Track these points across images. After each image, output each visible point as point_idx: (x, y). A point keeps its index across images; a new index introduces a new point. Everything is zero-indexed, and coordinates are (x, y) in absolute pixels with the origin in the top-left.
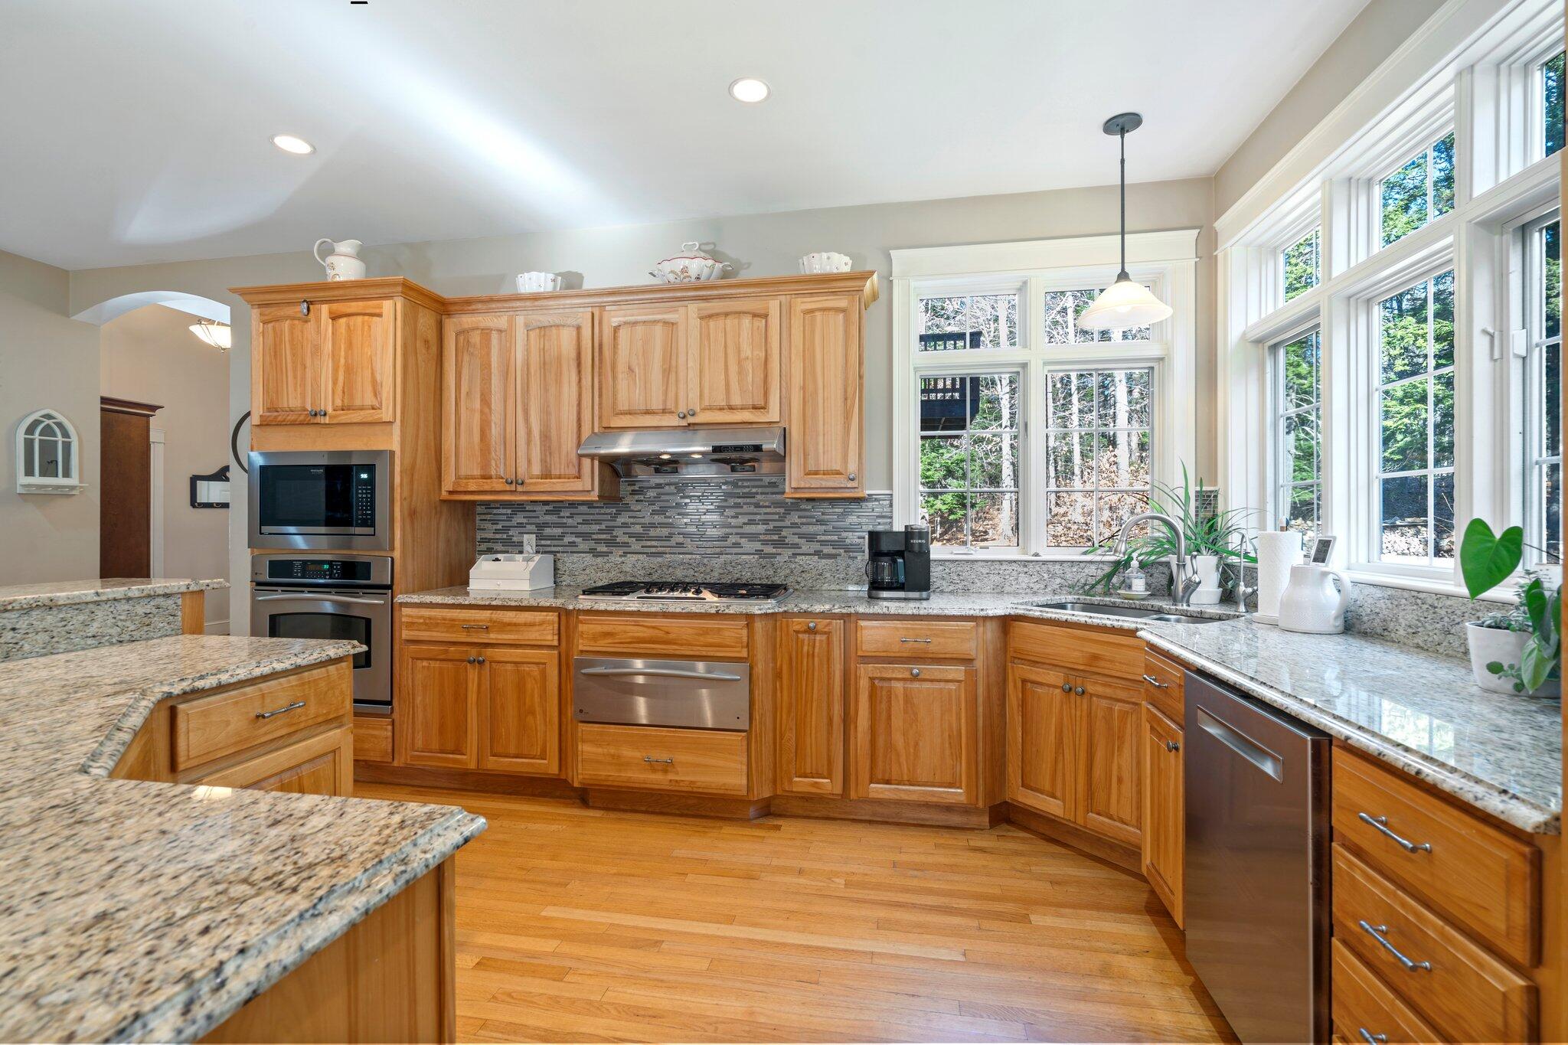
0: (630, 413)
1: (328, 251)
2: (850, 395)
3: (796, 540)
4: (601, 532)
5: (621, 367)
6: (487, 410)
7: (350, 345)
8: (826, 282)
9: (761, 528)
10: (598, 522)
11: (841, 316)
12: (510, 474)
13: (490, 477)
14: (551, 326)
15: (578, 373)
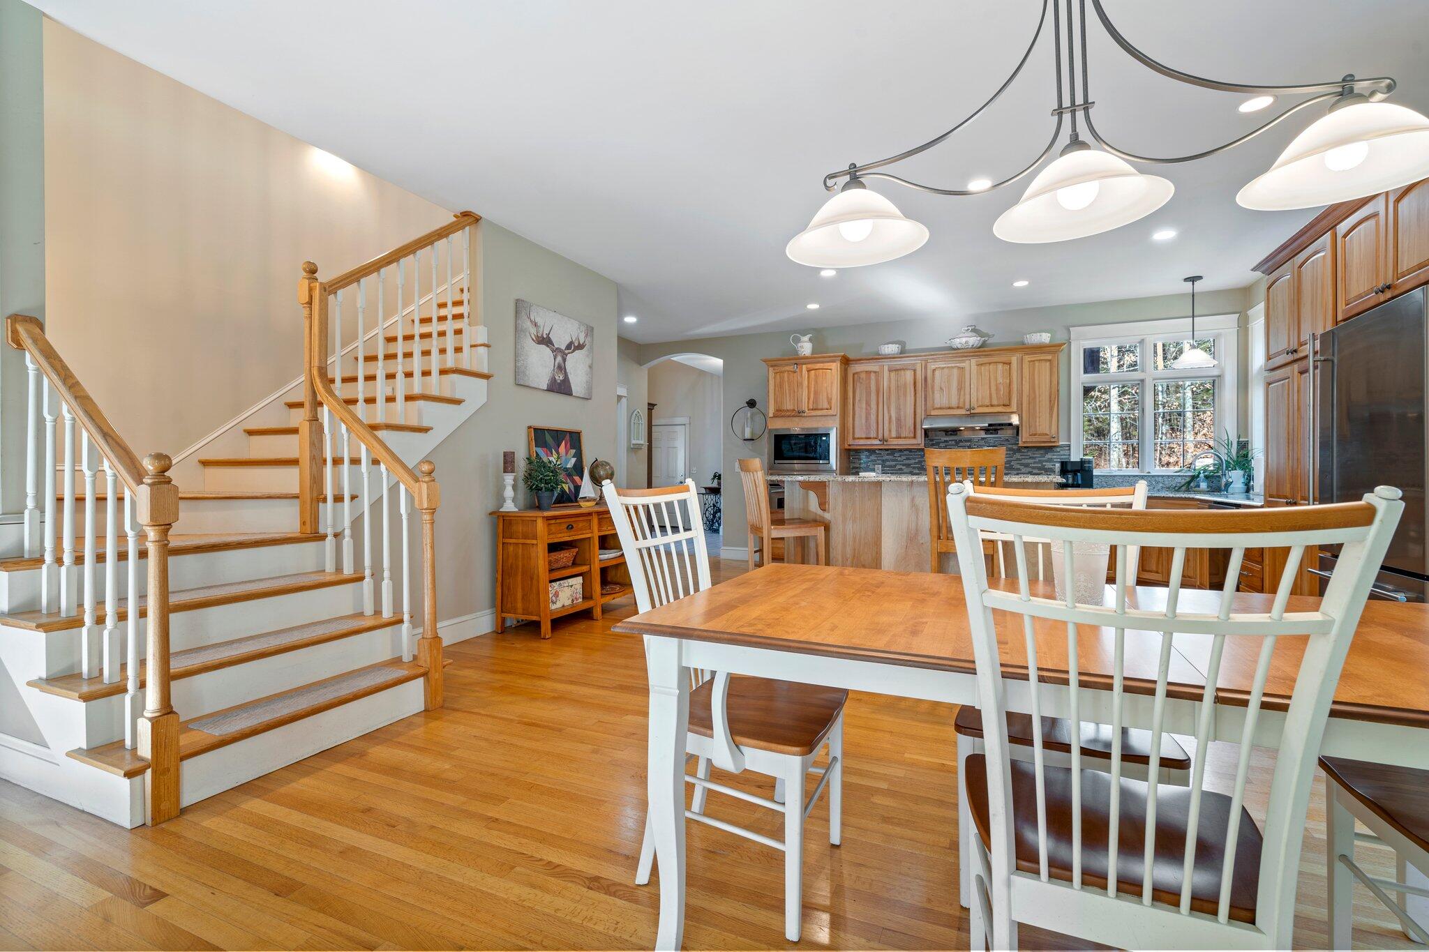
0: (940, 408)
1: (797, 340)
2: (1053, 399)
4: (915, 463)
5: (937, 387)
6: (868, 407)
7: (816, 382)
8: (1039, 348)
10: (914, 459)
11: (1048, 364)
12: (880, 436)
13: (870, 438)
14: (901, 370)
15: (915, 390)
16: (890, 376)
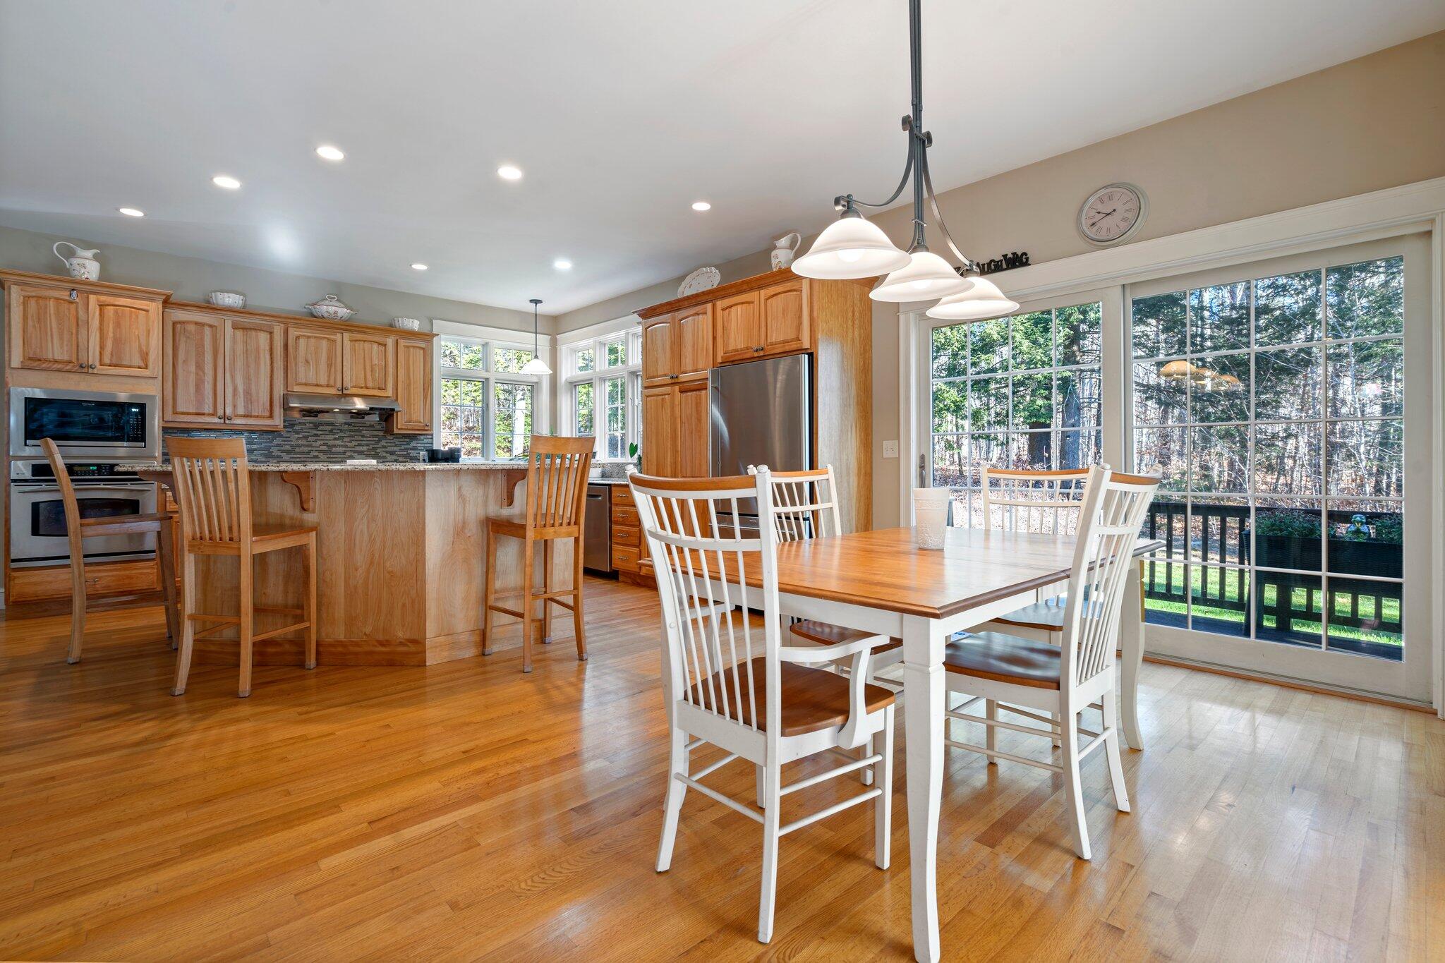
0: (306, 384)
2: (426, 386)
3: (385, 454)
5: (301, 359)
7: (118, 325)
8: (411, 334)
9: (365, 448)
11: (422, 352)
12: (220, 412)
13: (203, 414)
14: (251, 329)
15: (272, 359)
16: (234, 335)
